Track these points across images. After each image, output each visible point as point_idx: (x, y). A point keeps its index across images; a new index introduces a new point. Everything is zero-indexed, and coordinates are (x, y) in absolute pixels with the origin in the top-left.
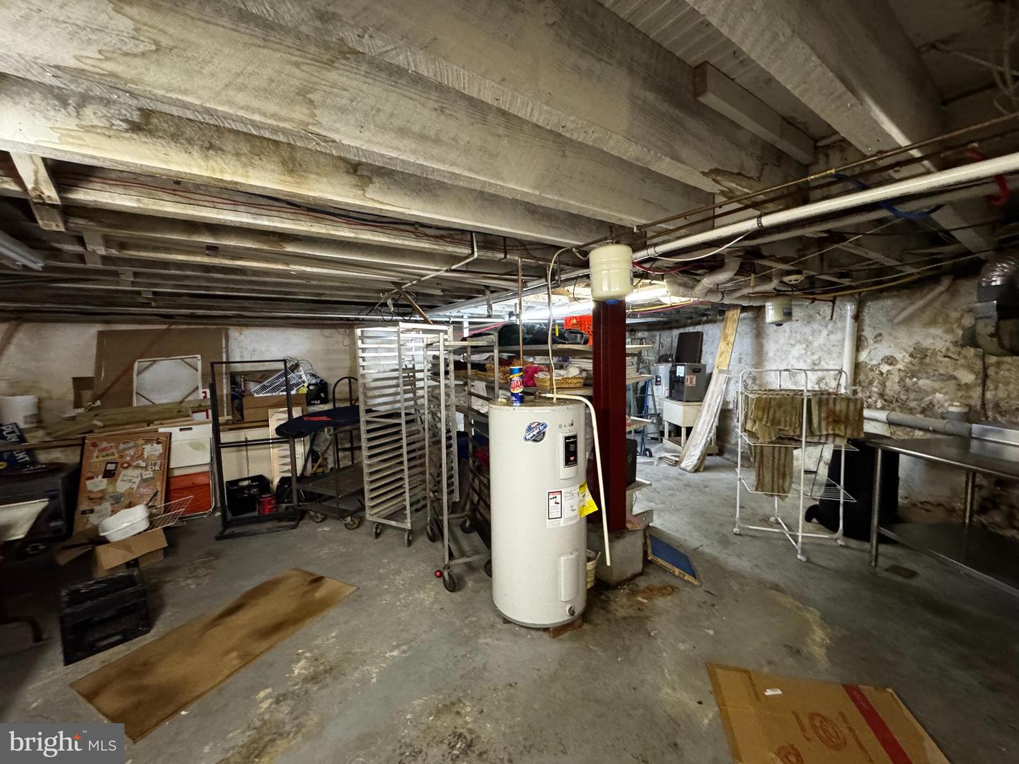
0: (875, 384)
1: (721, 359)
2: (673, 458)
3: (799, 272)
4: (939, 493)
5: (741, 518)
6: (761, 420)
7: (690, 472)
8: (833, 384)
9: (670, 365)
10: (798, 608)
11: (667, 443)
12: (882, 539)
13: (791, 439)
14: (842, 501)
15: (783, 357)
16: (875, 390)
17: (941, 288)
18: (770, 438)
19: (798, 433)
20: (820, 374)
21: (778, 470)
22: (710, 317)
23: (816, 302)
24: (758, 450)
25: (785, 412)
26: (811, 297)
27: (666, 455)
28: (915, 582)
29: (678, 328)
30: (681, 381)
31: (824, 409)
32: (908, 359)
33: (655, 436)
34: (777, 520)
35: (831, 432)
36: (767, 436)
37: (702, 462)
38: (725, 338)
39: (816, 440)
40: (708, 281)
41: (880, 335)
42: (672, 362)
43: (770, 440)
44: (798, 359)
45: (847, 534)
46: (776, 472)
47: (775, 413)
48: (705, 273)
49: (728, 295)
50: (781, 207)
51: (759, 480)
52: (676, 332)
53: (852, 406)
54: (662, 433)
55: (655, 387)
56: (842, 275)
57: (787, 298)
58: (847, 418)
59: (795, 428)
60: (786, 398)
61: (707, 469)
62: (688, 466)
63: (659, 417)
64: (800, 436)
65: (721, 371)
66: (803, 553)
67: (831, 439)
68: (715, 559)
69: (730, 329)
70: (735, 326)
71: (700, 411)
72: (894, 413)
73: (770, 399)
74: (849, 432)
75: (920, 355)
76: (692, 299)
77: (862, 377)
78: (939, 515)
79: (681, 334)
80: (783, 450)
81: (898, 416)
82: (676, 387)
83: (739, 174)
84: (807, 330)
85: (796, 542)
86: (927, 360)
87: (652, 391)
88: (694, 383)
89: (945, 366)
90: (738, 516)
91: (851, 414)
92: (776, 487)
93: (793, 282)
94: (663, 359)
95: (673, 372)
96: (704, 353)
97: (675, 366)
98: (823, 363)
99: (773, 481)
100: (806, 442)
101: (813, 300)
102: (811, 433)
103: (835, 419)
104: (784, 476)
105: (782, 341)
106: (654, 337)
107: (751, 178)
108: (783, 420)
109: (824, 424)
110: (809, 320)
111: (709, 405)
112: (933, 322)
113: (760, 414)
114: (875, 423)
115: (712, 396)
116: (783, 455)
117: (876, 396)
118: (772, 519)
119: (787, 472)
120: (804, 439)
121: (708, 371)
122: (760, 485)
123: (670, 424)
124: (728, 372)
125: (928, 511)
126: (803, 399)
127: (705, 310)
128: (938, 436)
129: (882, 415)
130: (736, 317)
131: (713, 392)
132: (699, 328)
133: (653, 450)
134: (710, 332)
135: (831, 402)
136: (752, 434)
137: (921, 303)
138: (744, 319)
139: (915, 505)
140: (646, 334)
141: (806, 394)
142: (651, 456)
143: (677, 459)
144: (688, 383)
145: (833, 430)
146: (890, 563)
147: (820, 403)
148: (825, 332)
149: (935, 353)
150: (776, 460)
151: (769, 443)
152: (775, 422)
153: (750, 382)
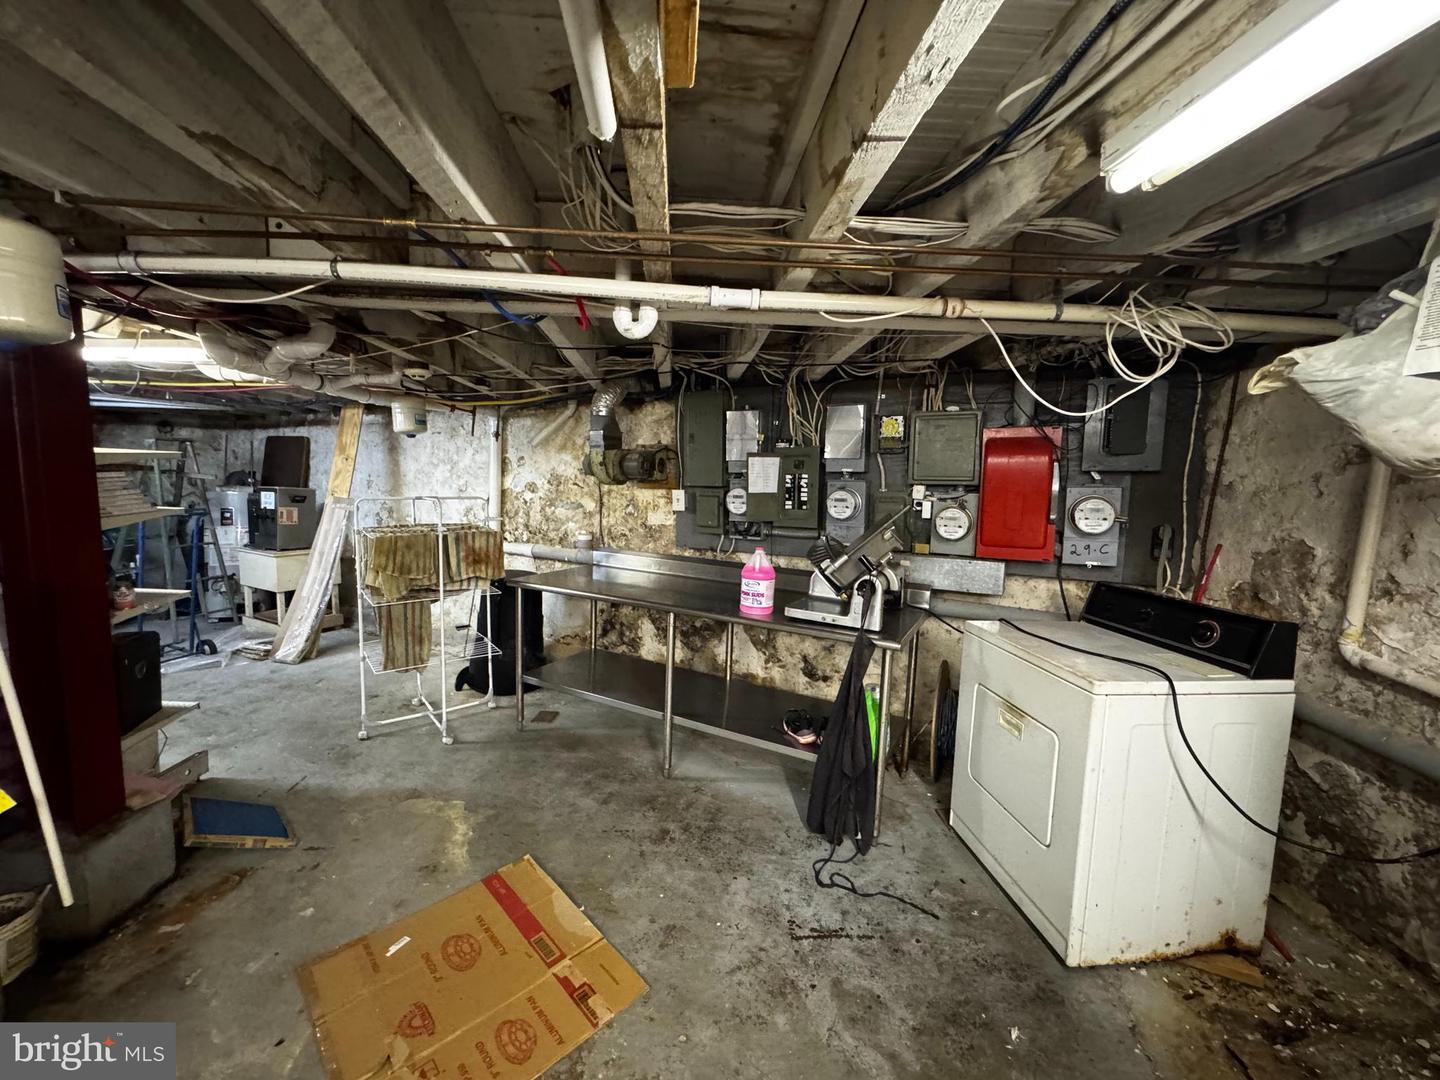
0: (521, 514)
1: (337, 482)
2: (262, 647)
3: (425, 366)
4: (576, 623)
5: (369, 714)
6: (385, 569)
7: (294, 663)
8: (482, 515)
9: (251, 490)
10: (440, 809)
11: (250, 623)
12: (528, 688)
13: (428, 590)
14: (490, 655)
15: (425, 480)
16: (521, 520)
17: (568, 412)
18: (400, 593)
19: (434, 581)
20: (467, 503)
21: (413, 635)
22: (320, 416)
23: (456, 411)
24: (384, 612)
25: (417, 555)
26: (450, 403)
27: (247, 644)
28: (556, 723)
29: (265, 427)
30: (271, 516)
31: (462, 546)
32: (547, 486)
33: (228, 614)
34: (420, 700)
35: (472, 575)
36: (394, 590)
37: (314, 643)
38: (342, 449)
39: (457, 587)
40: (283, 351)
41: (522, 458)
42: (254, 485)
43: (398, 596)
44: (443, 483)
45: (497, 693)
46: (410, 638)
47: (403, 556)
48: (280, 337)
49: (331, 381)
50: (363, 257)
51: (387, 653)
52: (261, 436)
53: (491, 540)
54: (241, 609)
55: (220, 530)
56: (480, 381)
57: (418, 400)
58: (488, 556)
59: (431, 575)
60: (416, 537)
61: (322, 653)
62: (287, 656)
63: (233, 582)
64: (437, 585)
65: (338, 500)
66: (448, 735)
67: (473, 583)
68: (329, 789)
69: (348, 438)
70: (356, 432)
71: (306, 565)
72: (537, 546)
73: (396, 537)
74: (490, 572)
75: (556, 480)
76: (265, 379)
77: (508, 506)
78: (576, 646)
79: (270, 440)
80: (418, 607)
81: (542, 549)
82: (261, 528)
83: (275, 170)
84: (451, 446)
85: (440, 722)
86: (561, 488)
87: (214, 535)
88: (295, 518)
89: (574, 494)
90: (363, 712)
91: (491, 549)
92: (411, 658)
93: (417, 378)
94: (234, 479)
95: (253, 503)
96: (312, 471)
97: (257, 492)
98: (469, 489)
99: (407, 650)
100: (445, 591)
101: (453, 408)
102: (450, 579)
103: (476, 559)
104: (421, 642)
105: (424, 459)
106: (215, 438)
107: (302, 188)
108: (414, 566)
109: (463, 565)
110: (453, 433)
111: (321, 554)
112: (563, 448)
113: (383, 560)
114: (518, 558)
115: (326, 539)
116: (417, 612)
117: (522, 527)
118: (415, 701)
119: (424, 635)
120: (441, 588)
121: (319, 500)
122: (390, 661)
123: (255, 591)
124: (350, 500)
125: (568, 644)
126: (437, 537)
127: (306, 402)
128: (573, 566)
129: (527, 549)
130: (357, 419)
131: (327, 532)
132: (302, 432)
133: (217, 642)
134: (319, 438)
135: (470, 538)
136: (375, 591)
137: (553, 426)
138: (371, 424)
139: (559, 641)
140: (198, 433)
141: (441, 529)
142: (214, 651)
143: (269, 647)
144: (283, 521)
145: (474, 572)
146: (537, 711)
147: (457, 539)
148: (470, 452)
149: (567, 481)
150: (410, 620)
151: (398, 600)
152: (403, 570)
153: (384, 515)
